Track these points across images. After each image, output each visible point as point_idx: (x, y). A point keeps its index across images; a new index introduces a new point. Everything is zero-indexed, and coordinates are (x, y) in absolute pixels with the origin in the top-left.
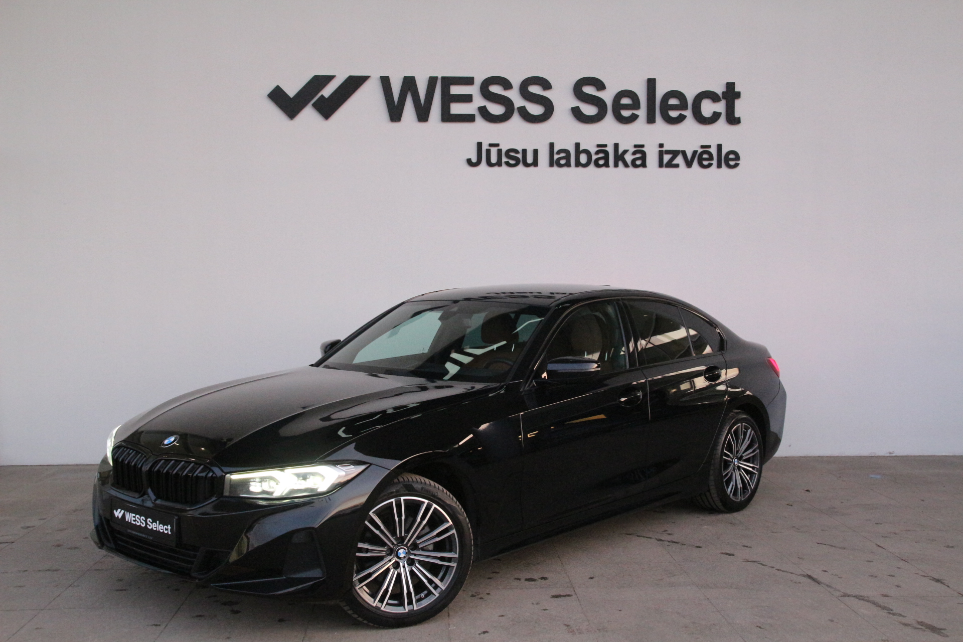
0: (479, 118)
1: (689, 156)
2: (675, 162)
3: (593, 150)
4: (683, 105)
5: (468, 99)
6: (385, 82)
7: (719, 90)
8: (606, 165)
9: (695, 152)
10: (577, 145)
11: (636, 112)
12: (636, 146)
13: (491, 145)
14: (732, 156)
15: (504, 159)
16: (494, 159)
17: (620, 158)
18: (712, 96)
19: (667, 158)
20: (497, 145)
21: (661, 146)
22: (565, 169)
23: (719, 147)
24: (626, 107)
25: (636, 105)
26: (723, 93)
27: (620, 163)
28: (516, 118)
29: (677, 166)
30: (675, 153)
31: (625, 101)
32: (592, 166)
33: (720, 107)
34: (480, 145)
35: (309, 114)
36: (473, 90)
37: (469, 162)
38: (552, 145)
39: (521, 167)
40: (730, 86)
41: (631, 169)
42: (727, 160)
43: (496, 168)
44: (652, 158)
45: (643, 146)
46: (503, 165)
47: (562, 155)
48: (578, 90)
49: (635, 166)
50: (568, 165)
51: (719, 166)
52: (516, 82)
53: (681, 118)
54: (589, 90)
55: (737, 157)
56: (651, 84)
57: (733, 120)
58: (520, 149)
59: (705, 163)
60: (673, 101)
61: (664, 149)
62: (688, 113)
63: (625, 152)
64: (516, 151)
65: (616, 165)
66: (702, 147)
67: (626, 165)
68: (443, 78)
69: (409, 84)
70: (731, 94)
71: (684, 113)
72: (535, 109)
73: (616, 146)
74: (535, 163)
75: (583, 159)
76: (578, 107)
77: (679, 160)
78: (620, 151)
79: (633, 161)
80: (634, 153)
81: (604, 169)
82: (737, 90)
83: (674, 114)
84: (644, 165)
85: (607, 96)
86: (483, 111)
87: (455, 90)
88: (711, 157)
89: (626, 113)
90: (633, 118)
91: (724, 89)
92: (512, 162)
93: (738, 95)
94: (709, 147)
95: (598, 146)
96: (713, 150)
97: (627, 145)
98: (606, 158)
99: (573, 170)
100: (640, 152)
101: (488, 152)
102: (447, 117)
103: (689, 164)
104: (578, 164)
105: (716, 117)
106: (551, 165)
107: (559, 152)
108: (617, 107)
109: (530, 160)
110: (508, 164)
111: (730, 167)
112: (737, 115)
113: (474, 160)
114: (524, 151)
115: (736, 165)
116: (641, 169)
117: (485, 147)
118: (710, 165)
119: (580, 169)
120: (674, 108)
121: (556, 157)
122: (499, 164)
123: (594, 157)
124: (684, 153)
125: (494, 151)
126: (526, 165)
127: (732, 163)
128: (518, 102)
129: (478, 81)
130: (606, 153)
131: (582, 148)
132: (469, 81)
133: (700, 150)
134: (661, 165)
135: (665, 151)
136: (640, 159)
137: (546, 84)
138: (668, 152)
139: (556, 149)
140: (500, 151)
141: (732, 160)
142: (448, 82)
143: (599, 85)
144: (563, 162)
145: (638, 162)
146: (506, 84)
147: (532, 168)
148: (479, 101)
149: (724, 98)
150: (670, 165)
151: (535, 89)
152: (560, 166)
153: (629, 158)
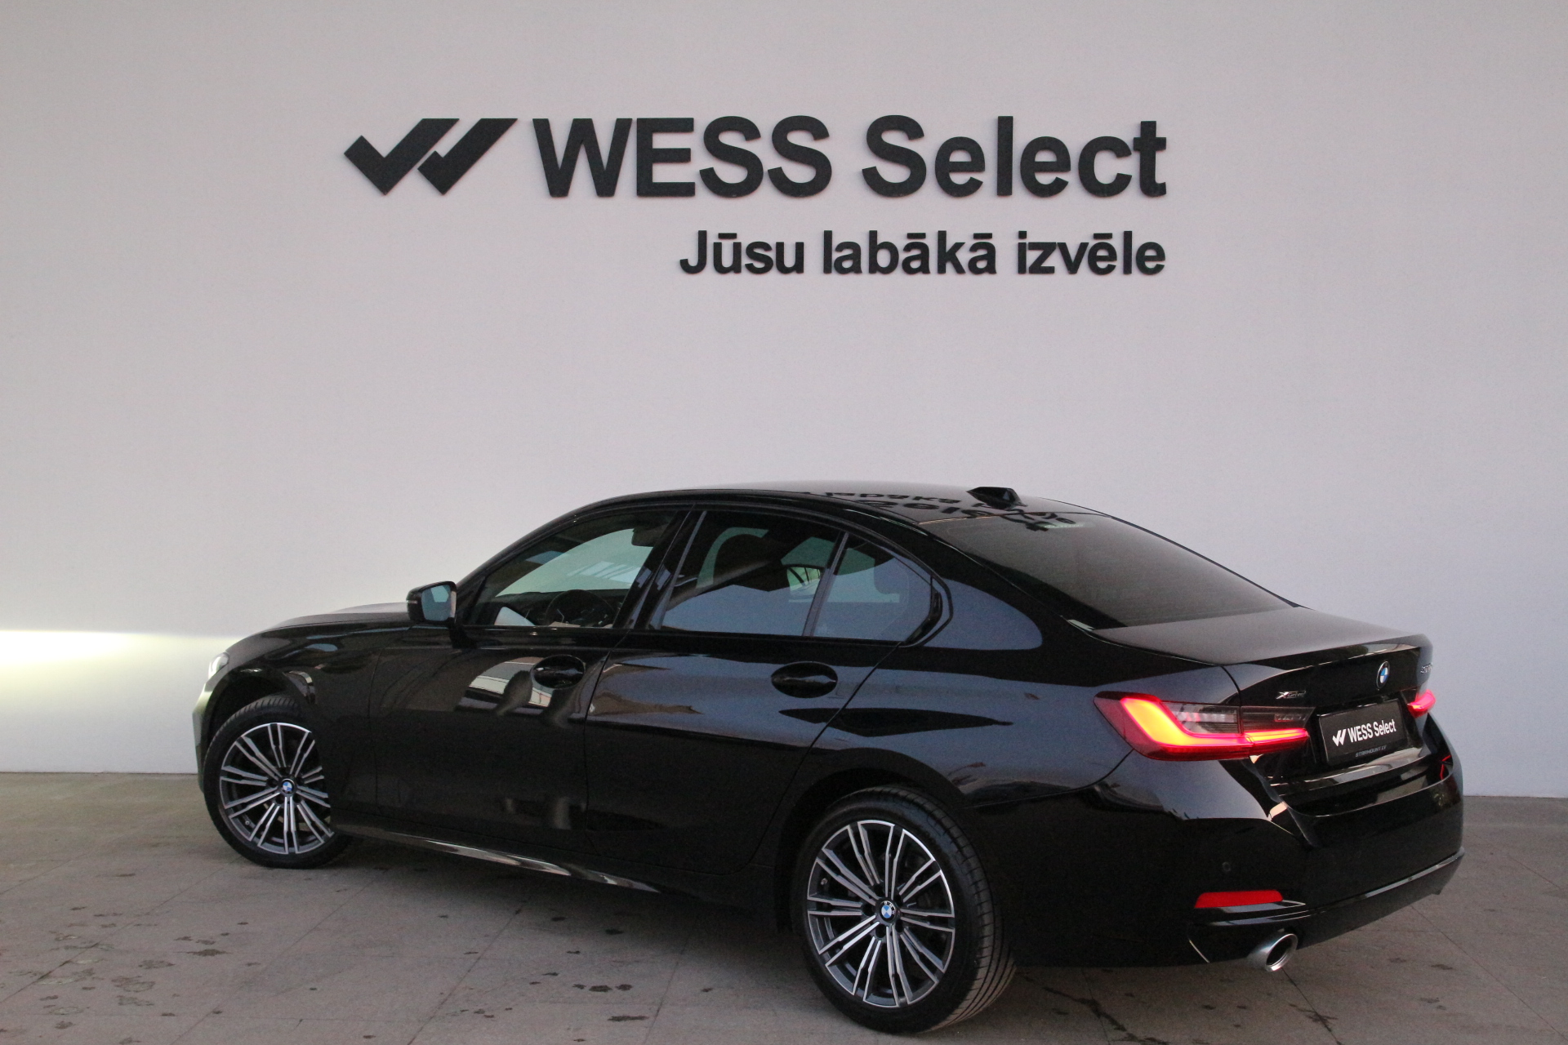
0: (701, 190)
1: (1073, 252)
2: (1047, 264)
3: (900, 243)
4: (1063, 164)
5: (682, 156)
6: (542, 128)
7: (1128, 134)
8: (924, 269)
9: (1083, 246)
10: (873, 235)
11: (977, 176)
12: (976, 236)
13: (722, 236)
14: (1150, 253)
15: (745, 260)
16: (727, 261)
17: (948, 256)
18: (1116, 147)
19: (1032, 256)
20: (733, 236)
21: (1022, 235)
22: (852, 277)
23: (1128, 236)
24: (960, 167)
25: (977, 163)
26: (1135, 139)
27: (949, 267)
28: (766, 189)
29: (1051, 270)
30: (1047, 249)
31: (959, 157)
32: (899, 270)
33: (1130, 165)
34: (702, 236)
35: (413, 184)
36: (692, 141)
37: (685, 265)
38: (828, 236)
39: (774, 273)
40: (1148, 128)
41: (969, 277)
42: (1142, 259)
43: (731, 276)
44: (1006, 257)
45: (989, 236)
46: (744, 269)
47: (847, 252)
48: (874, 139)
49: (974, 270)
50: (856, 269)
51: (1127, 270)
52: (766, 127)
53: (1058, 187)
54: (894, 138)
55: (1160, 254)
56: (1005, 126)
57: (1152, 188)
58: (772, 243)
59: (1102, 265)
60: (1044, 157)
61: (1027, 241)
62: (1071, 177)
63: (958, 246)
64: (766, 247)
65: (941, 270)
66: (1096, 236)
67: (959, 270)
68: (641, 121)
69: (582, 131)
70: (1149, 142)
71: (1063, 176)
72: (799, 173)
73: (942, 236)
74: (799, 267)
75: (883, 258)
76: (874, 169)
77: (1055, 260)
78: (949, 245)
79: (972, 264)
80: (974, 248)
81: (920, 276)
82: (1159, 134)
83: (1045, 179)
84: (991, 269)
85: (927, 149)
86: (708, 176)
87: (661, 141)
88: (1112, 255)
89: (959, 179)
90: (973, 187)
91: (1137, 134)
92: (759, 265)
93: (1161, 144)
94: (1109, 236)
95: (910, 236)
96: (1117, 243)
97: (961, 233)
98: (924, 257)
99: (865, 278)
100: (984, 246)
101: (718, 248)
102: (647, 188)
103: (1072, 267)
104: (874, 268)
105: (1121, 182)
106: (827, 270)
107: (841, 247)
108: (944, 167)
109: (789, 261)
110: (750, 268)
111: (1145, 271)
112: (1159, 180)
113: (693, 262)
114: (780, 247)
115: (1159, 269)
116: (986, 277)
117: (712, 240)
118: (1110, 269)
119: (878, 276)
120: (1046, 167)
121: (835, 255)
122: (736, 268)
123: (903, 256)
124: (1063, 248)
125: (727, 247)
126: (784, 270)
127: (1150, 265)
128: (770, 160)
129: (701, 126)
130: (924, 249)
131: (880, 240)
132: (685, 125)
133: (1092, 243)
134: (1022, 269)
135: (1030, 243)
136: (985, 258)
137: (819, 130)
138: (1035, 246)
139: (836, 242)
140: (737, 247)
141: (1151, 259)
142: (649, 127)
143: (913, 129)
144: (847, 264)
145: (981, 265)
146: (749, 130)
147: (794, 276)
148: (702, 160)
149: (1136, 149)
150: (1038, 268)
151: (798, 138)
152: (843, 271)
153: (964, 256)
